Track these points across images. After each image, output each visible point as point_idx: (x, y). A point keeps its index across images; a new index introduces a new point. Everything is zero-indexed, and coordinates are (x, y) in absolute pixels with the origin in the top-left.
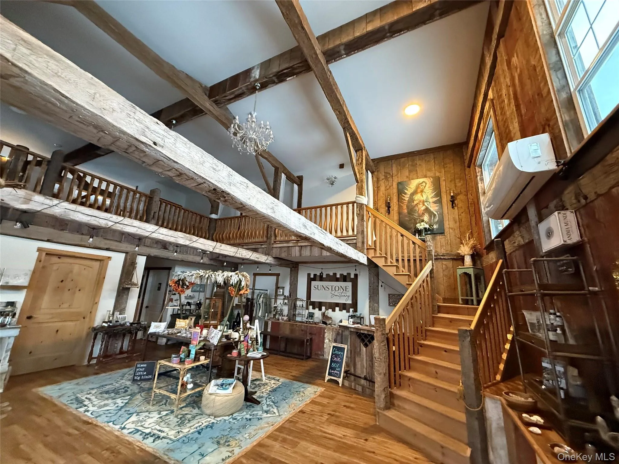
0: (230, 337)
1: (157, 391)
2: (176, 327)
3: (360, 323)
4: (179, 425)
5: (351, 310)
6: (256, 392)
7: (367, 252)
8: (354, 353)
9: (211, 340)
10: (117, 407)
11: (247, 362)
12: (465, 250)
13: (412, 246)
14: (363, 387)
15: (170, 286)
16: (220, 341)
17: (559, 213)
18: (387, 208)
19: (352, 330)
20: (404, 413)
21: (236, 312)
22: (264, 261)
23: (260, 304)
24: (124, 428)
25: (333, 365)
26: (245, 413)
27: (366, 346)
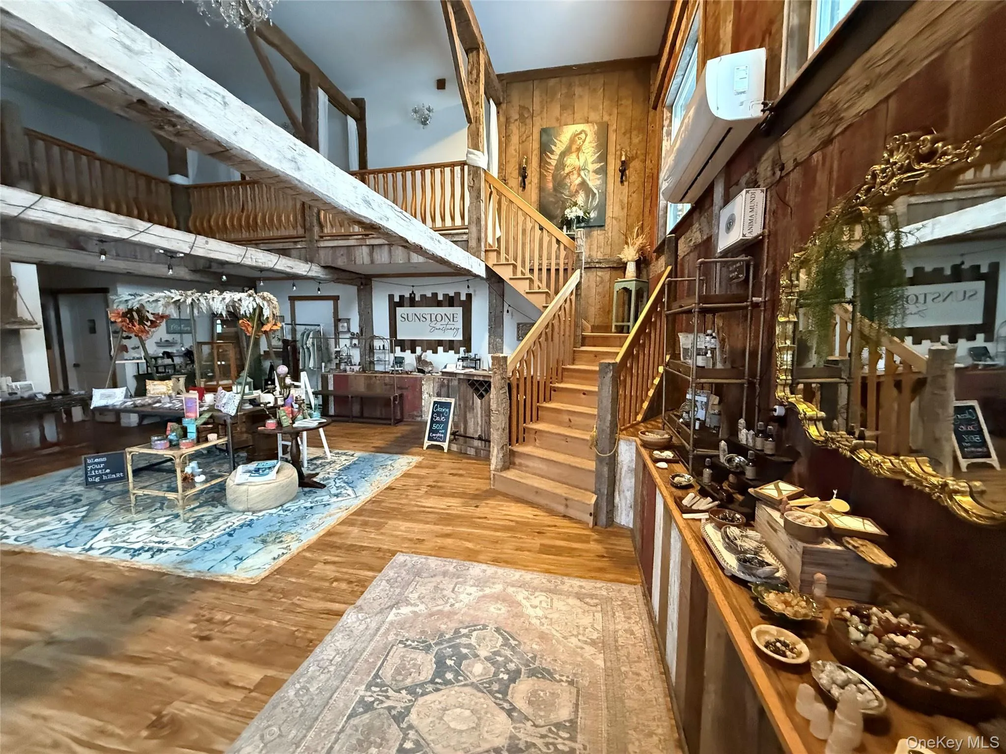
0: (258, 401)
1: (140, 493)
2: (148, 395)
3: (475, 368)
4: (193, 531)
5: (462, 349)
6: (317, 474)
7: (486, 256)
8: (465, 409)
9: (222, 409)
10: (67, 523)
11: (296, 434)
12: (630, 254)
13: (555, 246)
14: (477, 449)
15: (112, 322)
16: (239, 408)
17: (747, 192)
18: (520, 179)
19: (462, 377)
20: (526, 472)
21: (267, 364)
22: (305, 273)
23: (308, 349)
24: (91, 548)
25: (435, 427)
26: (302, 501)
27: (481, 396)
